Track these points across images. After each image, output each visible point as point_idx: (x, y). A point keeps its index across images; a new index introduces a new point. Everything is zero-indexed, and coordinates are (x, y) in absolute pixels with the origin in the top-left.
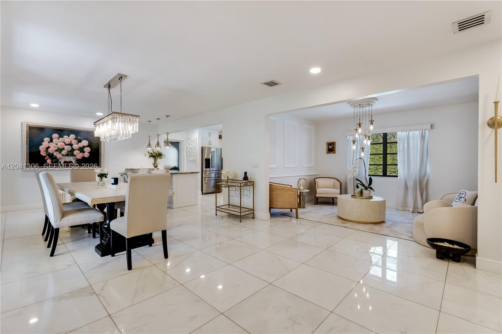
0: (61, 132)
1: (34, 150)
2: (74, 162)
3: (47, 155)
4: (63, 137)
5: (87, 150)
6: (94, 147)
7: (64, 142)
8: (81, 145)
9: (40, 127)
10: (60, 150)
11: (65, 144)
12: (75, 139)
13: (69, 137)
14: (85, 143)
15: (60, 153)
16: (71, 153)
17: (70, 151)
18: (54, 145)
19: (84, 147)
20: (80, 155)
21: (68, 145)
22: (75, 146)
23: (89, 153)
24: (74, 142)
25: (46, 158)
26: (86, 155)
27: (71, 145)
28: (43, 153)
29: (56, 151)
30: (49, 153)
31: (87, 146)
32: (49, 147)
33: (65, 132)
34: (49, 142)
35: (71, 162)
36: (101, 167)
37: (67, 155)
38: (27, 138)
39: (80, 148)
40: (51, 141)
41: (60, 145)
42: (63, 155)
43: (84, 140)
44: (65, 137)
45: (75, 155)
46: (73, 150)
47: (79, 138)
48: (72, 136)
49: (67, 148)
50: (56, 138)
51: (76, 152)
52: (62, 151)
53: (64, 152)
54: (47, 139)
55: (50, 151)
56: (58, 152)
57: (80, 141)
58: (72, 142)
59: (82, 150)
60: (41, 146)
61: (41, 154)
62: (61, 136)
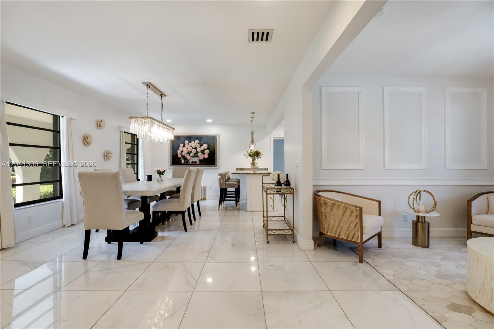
0: (190, 138)
1: (174, 154)
2: (198, 162)
3: (182, 157)
4: (191, 143)
5: (207, 152)
6: (212, 149)
7: (192, 147)
8: (202, 148)
9: (178, 136)
10: (189, 153)
11: (193, 148)
12: (199, 143)
13: (195, 142)
14: (205, 146)
15: (189, 155)
16: (196, 155)
17: (196, 154)
18: (186, 149)
19: (205, 149)
20: (202, 156)
21: (194, 148)
22: (199, 149)
23: (208, 154)
24: (198, 146)
25: (181, 159)
26: (206, 156)
27: (196, 148)
28: (180, 156)
29: (187, 153)
30: (183, 156)
31: (207, 149)
32: (183, 151)
33: (193, 138)
34: (183, 147)
35: (196, 162)
36: (216, 166)
37: (194, 157)
38: (171, 145)
39: (202, 150)
40: (184, 146)
41: (190, 148)
42: (191, 157)
43: (205, 143)
44: (193, 142)
45: (198, 157)
46: (197, 152)
47: (201, 142)
48: (197, 141)
49: (194, 151)
50: (187, 144)
51: (199, 154)
52: (190, 153)
53: (192, 154)
54: (182, 145)
55: (184, 153)
56: (188, 155)
57: (202, 145)
58: (197, 147)
59: (203, 152)
60: (179, 150)
61: (179, 156)
62: (190, 142)
